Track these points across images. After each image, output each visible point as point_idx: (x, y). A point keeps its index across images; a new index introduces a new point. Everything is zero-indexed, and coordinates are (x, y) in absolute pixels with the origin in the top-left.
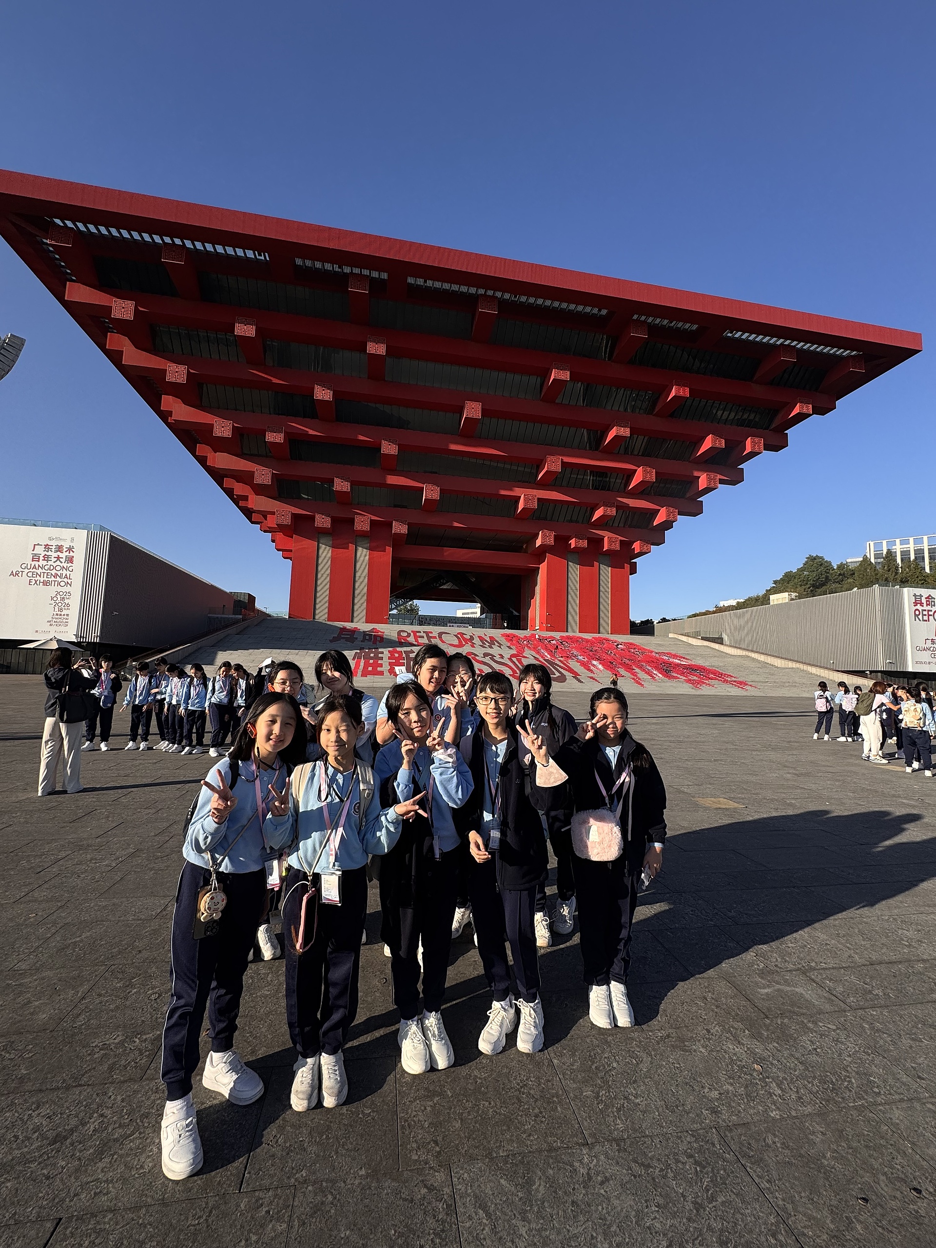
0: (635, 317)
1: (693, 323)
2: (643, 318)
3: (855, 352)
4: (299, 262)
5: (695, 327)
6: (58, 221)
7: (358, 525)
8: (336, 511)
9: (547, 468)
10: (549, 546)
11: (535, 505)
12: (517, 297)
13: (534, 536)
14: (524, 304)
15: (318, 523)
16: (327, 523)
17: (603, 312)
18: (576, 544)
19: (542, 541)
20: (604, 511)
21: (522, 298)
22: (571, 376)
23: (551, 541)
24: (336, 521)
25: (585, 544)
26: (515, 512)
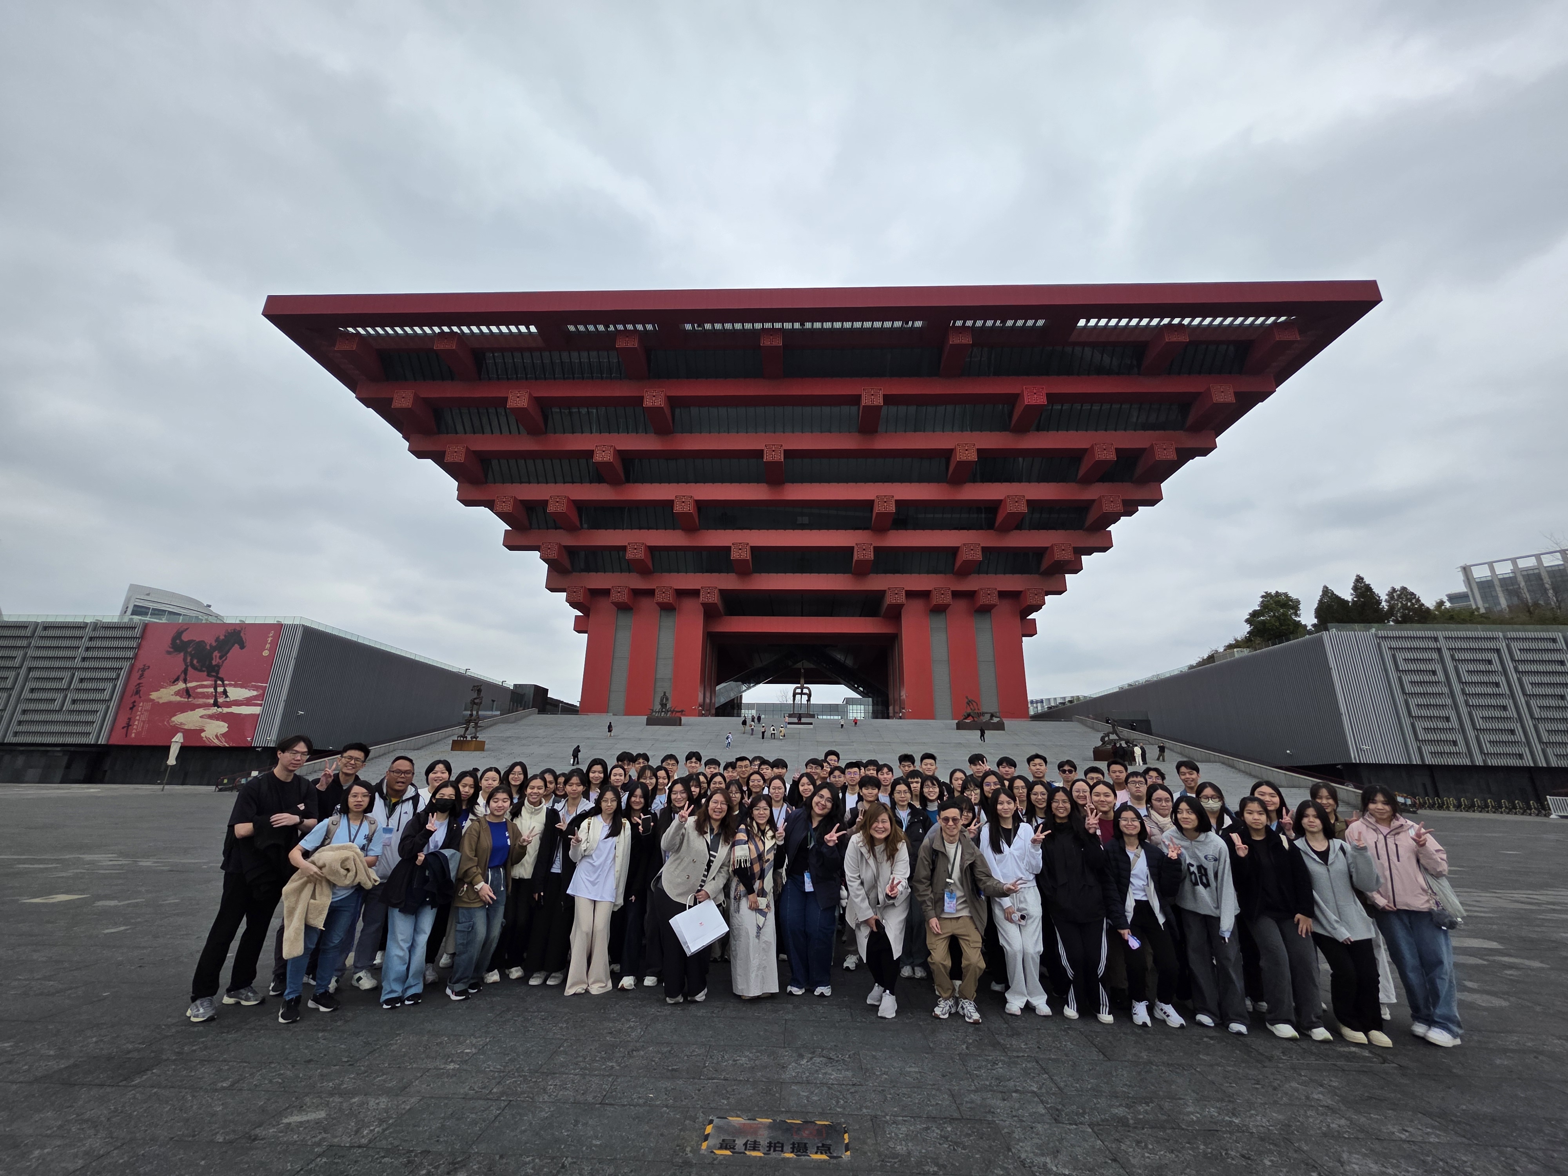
0: (959, 323)
2: (969, 323)
3: (1282, 318)
4: (572, 328)
5: (1041, 323)
6: (351, 330)
7: (659, 598)
8: (638, 582)
9: (876, 510)
10: (901, 606)
11: (870, 556)
12: (802, 324)
13: (883, 593)
14: (813, 331)
15: (615, 597)
16: (624, 598)
17: (918, 324)
18: (936, 600)
19: (889, 600)
20: (965, 556)
21: (808, 325)
22: (889, 399)
23: (902, 599)
24: (636, 593)
25: (948, 600)
26: (851, 567)
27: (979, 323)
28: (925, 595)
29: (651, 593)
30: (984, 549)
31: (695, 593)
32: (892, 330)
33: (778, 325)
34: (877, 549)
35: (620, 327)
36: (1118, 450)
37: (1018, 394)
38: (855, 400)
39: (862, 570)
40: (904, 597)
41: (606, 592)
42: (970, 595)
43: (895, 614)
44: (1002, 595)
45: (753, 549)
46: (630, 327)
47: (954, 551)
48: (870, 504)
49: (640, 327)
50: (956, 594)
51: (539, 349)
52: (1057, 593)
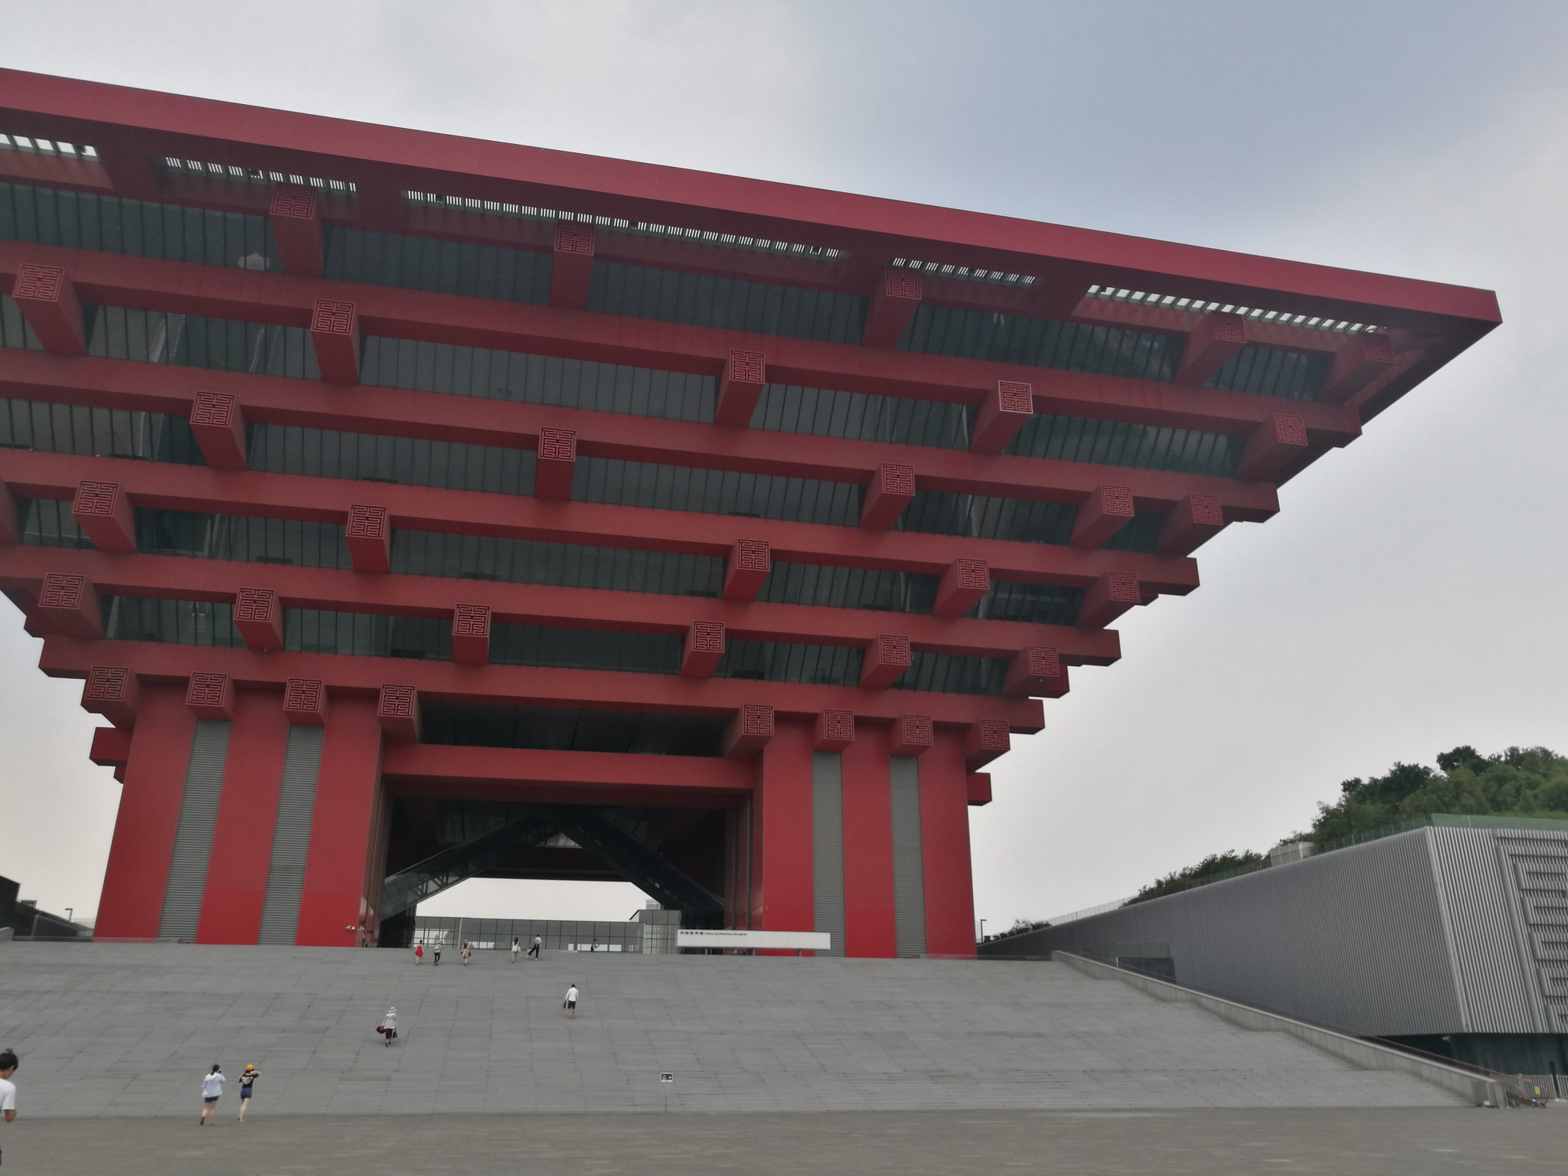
0: (899, 262)
1: (1023, 274)
2: (915, 264)
3: (1372, 327)
4: (174, 162)
5: (1029, 280)
7: (293, 701)
8: (246, 667)
9: (736, 564)
10: (766, 740)
11: (721, 647)
12: (633, 224)
13: (732, 714)
14: (648, 236)
15: (196, 695)
16: (217, 697)
17: (832, 253)
18: (827, 732)
19: (743, 728)
20: (880, 657)
21: (642, 226)
22: (774, 374)
24: (243, 690)
25: (848, 732)
26: (681, 662)
27: (932, 266)
28: (808, 721)
29: (276, 690)
30: (915, 647)
31: (370, 696)
32: (787, 255)
33: (584, 218)
34: (730, 634)
35: (277, 177)
36: (1138, 501)
37: (986, 393)
38: (715, 368)
39: (699, 671)
40: (772, 724)
41: (180, 684)
42: (884, 727)
43: (752, 757)
44: (940, 728)
45: (497, 618)
46: (296, 179)
47: (862, 648)
48: (724, 553)
49: (317, 182)
50: (862, 723)
51: (98, 191)
52: (1032, 730)
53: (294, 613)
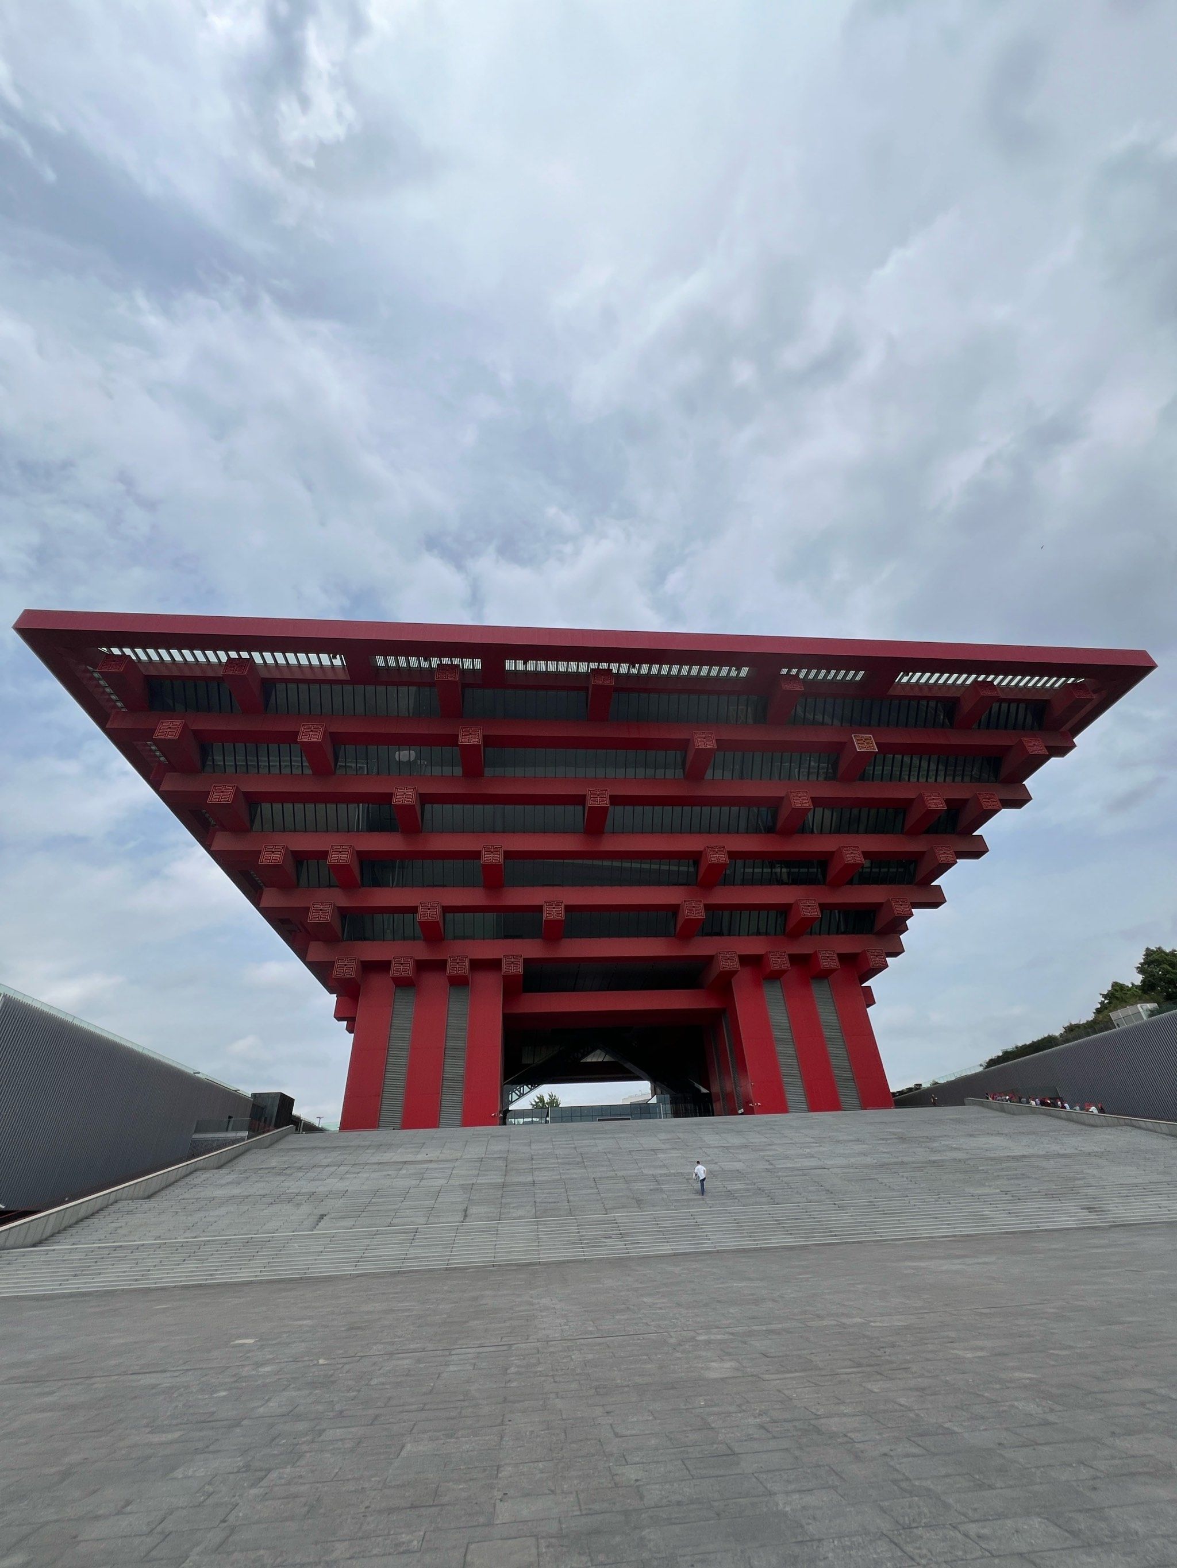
0: (784, 671)
1: (856, 669)
2: (794, 672)
3: (1081, 679)
5: (861, 673)
6: (116, 651)
7: (452, 969)
8: (422, 952)
9: (705, 862)
10: (734, 973)
11: (700, 915)
13: (709, 960)
15: (395, 971)
16: (407, 970)
18: (772, 965)
19: (719, 967)
20: (801, 912)
21: (635, 669)
22: (721, 745)
23: (735, 965)
24: (422, 966)
25: (785, 964)
26: (675, 928)
27: (803, 673)
28: (759, 960)
29: (441, 964)
30: (823, 907)
31: (495, 964)
32: (718, 677)
34: (708, 907)
35: (436, 662)
37: (847, 744)
38: (686, 745)
39: (690, 931)
40: (738, 962)
41: (386, 965)
42: (807, 960)
43: (724, 985)
44: (843, 957)
45: (569, 908)
46: (446, 661)
47: (785, 910)
48: (696, 857)
49: (458, 662)
50: (794, 959)
51: (341, 682)
52: (895, 954)
53: (449, 916)
